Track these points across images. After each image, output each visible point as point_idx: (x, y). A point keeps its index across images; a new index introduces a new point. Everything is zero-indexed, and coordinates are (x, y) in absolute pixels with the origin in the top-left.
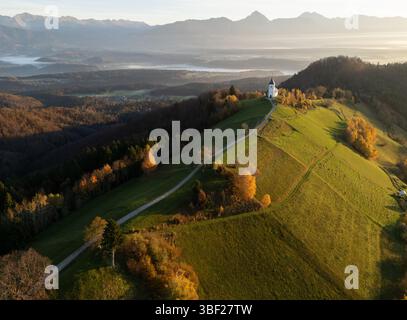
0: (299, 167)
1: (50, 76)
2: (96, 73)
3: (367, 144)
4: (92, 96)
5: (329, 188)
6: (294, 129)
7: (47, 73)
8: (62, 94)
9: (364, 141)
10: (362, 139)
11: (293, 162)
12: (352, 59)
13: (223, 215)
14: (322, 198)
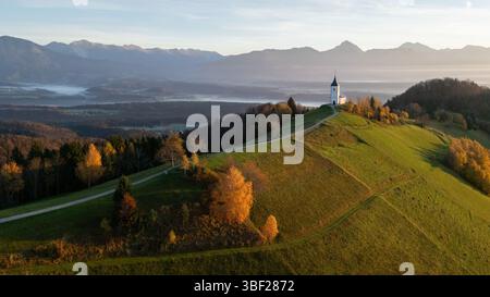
0: (357, 188)
1: (97, 107)
2: (153, 104)
3: (484, 173)
4: (141, 129)
5: (410, 225)
6: (360, 141)
7: (95, 103)
8: (106, 127)
9: (478, 167)
10: (475, 164)
11: (348, 179)
12: (464, 83)
13: (173, 250)
14: (393, 239)
